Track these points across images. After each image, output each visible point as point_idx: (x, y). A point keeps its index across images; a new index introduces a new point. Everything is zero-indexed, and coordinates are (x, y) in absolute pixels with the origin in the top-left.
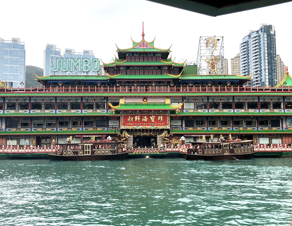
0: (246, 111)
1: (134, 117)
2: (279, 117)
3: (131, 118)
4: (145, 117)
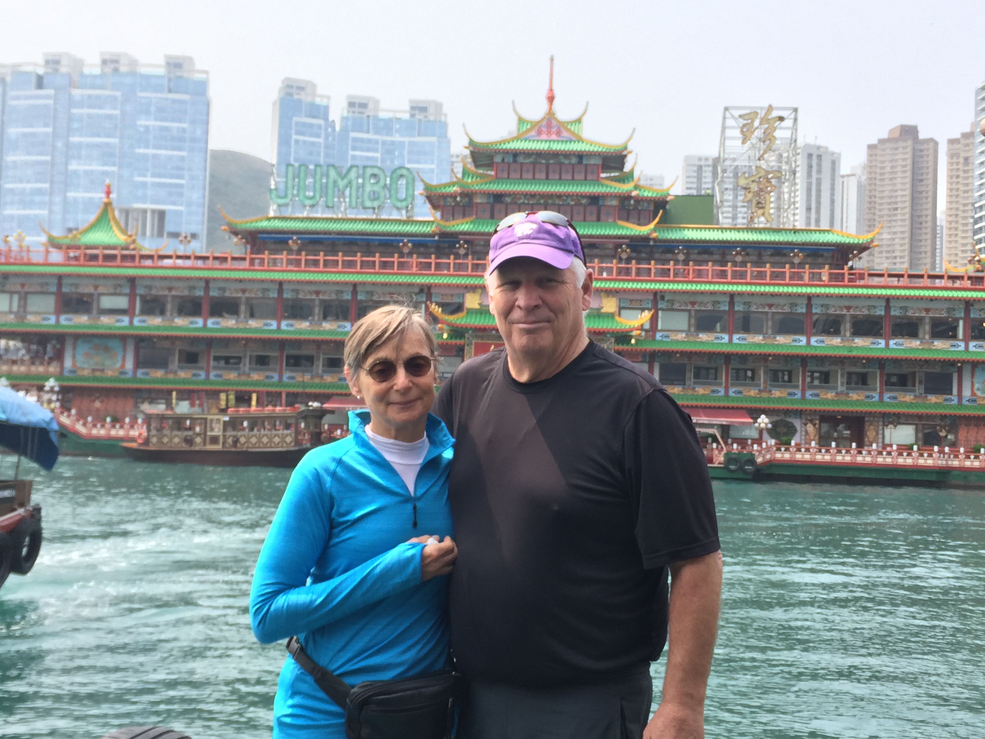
0: (847, 344)
2: (952, 363)
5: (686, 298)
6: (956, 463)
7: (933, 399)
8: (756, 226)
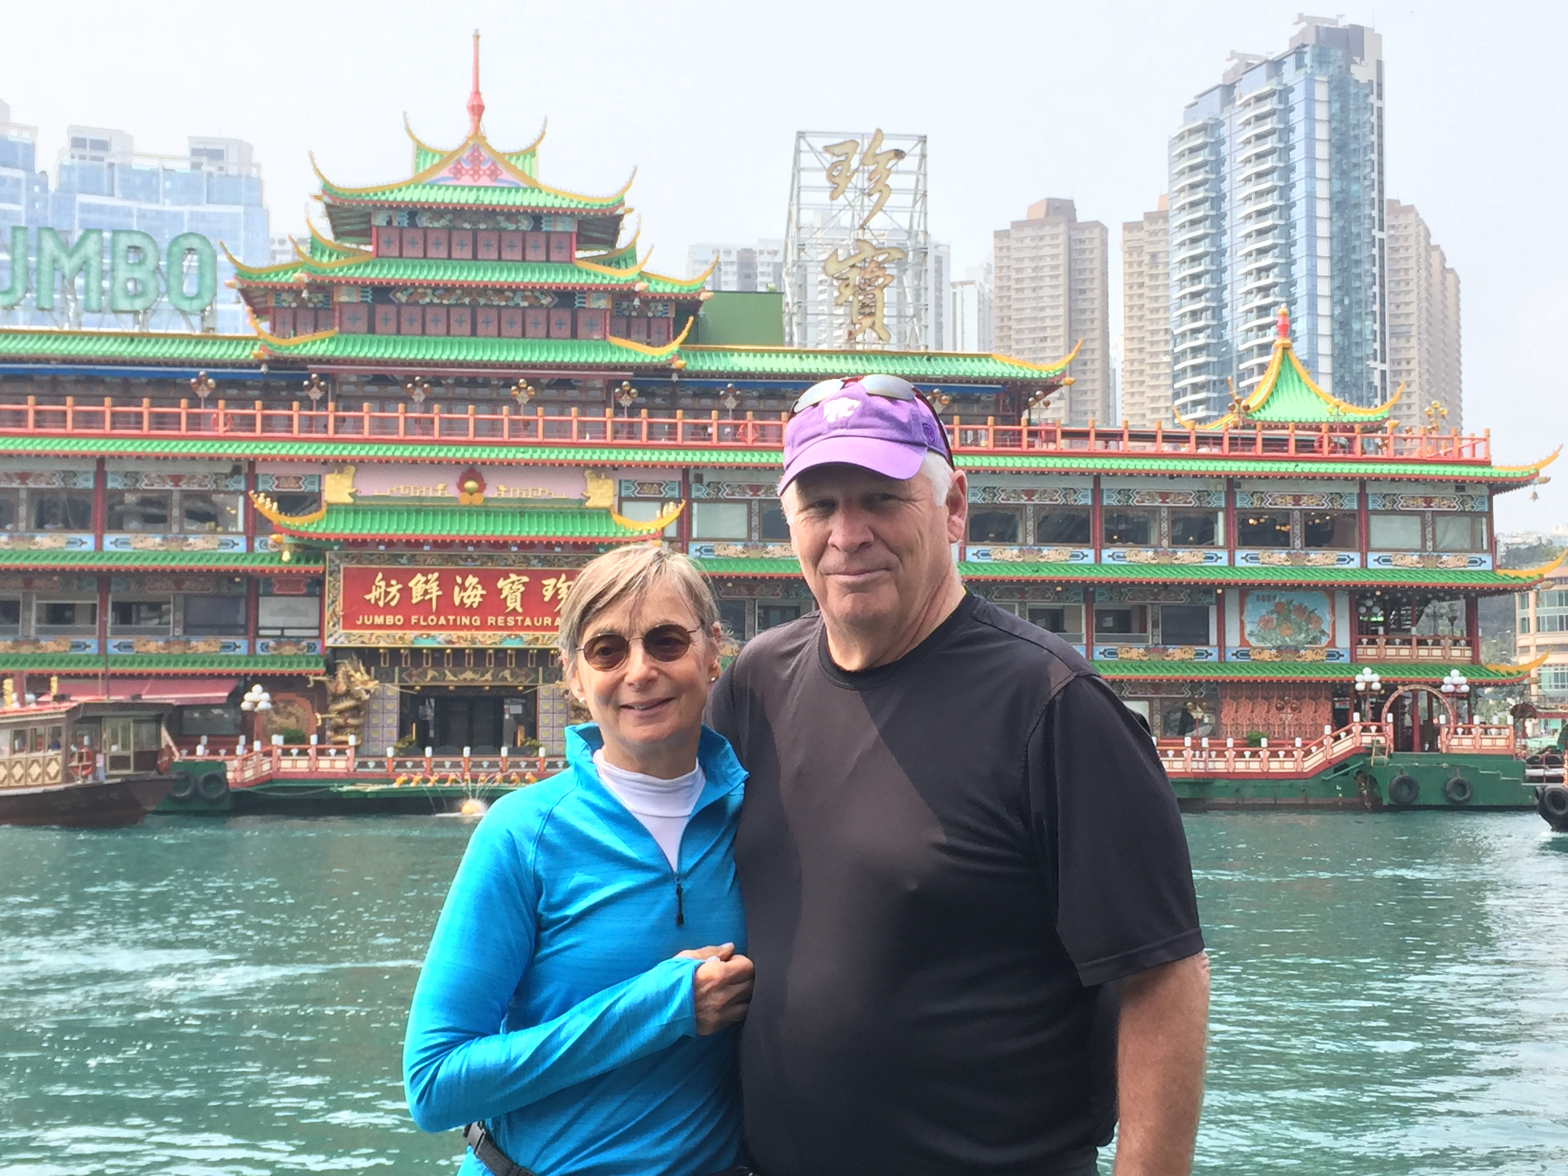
0: (1029, 558)
1: (405, 577)
2: (1207, 589)
3: (388, 585)
4: (471, 580)
5: (740, 478)
6: (1220, 766)
7: (1177, 653)
8: (859, 347)
